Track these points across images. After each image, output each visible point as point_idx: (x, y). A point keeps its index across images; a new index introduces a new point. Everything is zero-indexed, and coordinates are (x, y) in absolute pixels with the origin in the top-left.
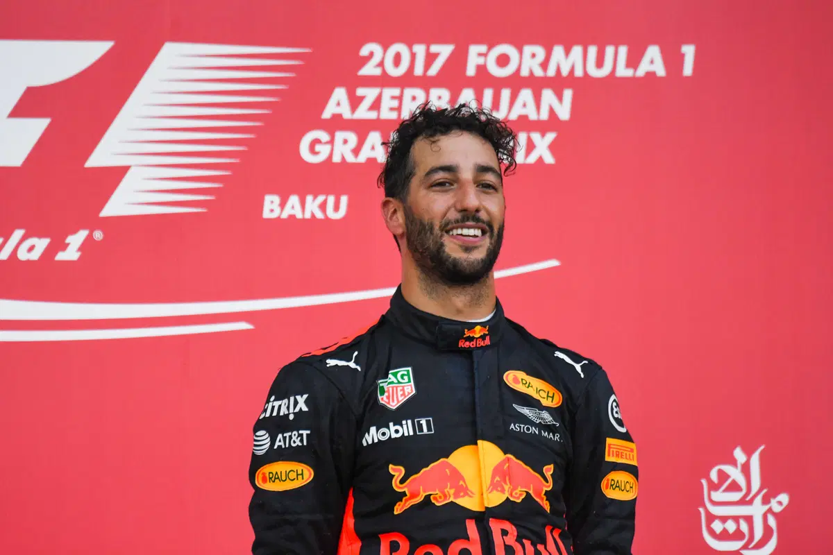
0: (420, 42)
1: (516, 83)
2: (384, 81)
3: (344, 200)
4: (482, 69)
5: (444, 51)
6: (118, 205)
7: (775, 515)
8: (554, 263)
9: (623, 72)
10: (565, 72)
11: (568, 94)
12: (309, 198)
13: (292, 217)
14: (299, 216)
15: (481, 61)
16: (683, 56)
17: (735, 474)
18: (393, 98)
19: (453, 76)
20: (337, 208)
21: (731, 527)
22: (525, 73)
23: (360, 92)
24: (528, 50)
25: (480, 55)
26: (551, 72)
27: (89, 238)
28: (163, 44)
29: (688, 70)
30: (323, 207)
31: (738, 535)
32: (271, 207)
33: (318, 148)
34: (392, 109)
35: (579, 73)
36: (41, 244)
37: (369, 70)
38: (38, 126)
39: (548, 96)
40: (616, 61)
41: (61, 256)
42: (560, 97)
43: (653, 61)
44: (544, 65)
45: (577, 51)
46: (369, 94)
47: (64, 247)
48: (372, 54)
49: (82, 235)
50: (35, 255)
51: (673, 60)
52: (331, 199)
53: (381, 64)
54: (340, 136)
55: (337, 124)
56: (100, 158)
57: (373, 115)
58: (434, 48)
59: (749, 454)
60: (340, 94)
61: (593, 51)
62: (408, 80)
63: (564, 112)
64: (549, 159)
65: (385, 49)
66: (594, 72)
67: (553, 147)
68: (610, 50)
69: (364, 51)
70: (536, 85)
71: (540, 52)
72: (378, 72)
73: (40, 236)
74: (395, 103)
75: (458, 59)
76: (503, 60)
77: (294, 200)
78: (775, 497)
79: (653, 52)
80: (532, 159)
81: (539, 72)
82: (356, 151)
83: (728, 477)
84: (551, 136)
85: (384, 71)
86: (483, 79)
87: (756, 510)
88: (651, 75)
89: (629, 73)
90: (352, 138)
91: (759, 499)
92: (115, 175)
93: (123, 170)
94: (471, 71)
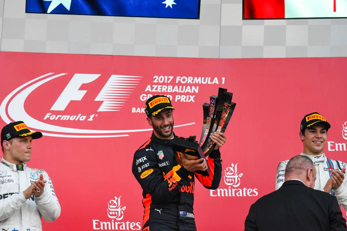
0: (166, 75)
1: (187, 85)
2: (158, 84)
4: (179, 82)
5: (171, 78)
6: (101, 109)
7: (240, 178)
8: (194, 123)
9: (209, 83)
10: (197, 83)
11: (198, 87)
12: (142, 108)
13: (138, 112)
14: (140, 112)
15: (179, 80)
16: (222, 80)
17: (232, 169)
18: (160, 87)
19: (173, 83)
21: (230, 180)
22: (188, 82)
23: (153, 86)
24: (189, 78)
25: (179, 79)
26: (194, 82)
27: (95, 116)
28: (111, 75)
29: (223, 83)
31: (232, 182)
32: (134, 110)
33: (144, 98)
34: (160, 90)
36: (85, 117)
37: (155, 81)
38: (84, 92)
39: (193, 88)
40: (208, 81)
41: (89, 120)
42: (196, 88)
43: (216, 81)
44: (193, 81)
45: (200, 78)
46: (155, 86)
47: (89, 118)
48: (156, 78)
49: (93, 115)
50: (83, 119)
51: (220, 80)
53: (158, 80)
54: (149, 95)
55: (148, 93)
56: (97, 99)
57: (156, 91)
58: (169, 77)
59: (235, 165)
60: (149, 86)
61: (203, 78)
62: (164, 84)
63: (197, 91)
64: (193, 101)
65: (159, 77)
66: (203, 83)
67: (194, 99)
68: (207, 78)
69: (154, 77)
70: (191, 85)
71: (192, 78)
72: (157, 82)
73: (84, 116)
74: (161, 89)
76: (184, 80)
77: (139, 109)
78: (240, 174)
79: (216, 79)
80: (190, 101)
83: (230, 169)
84: (194, 96)
85: (158, 81)
86: (179, 84)
87: (236, 177)
88: (215, 84)
89: (211, 83)
91: (236, 174)
92: (101, 102)
93: (102, 102)
94: (177, 82)
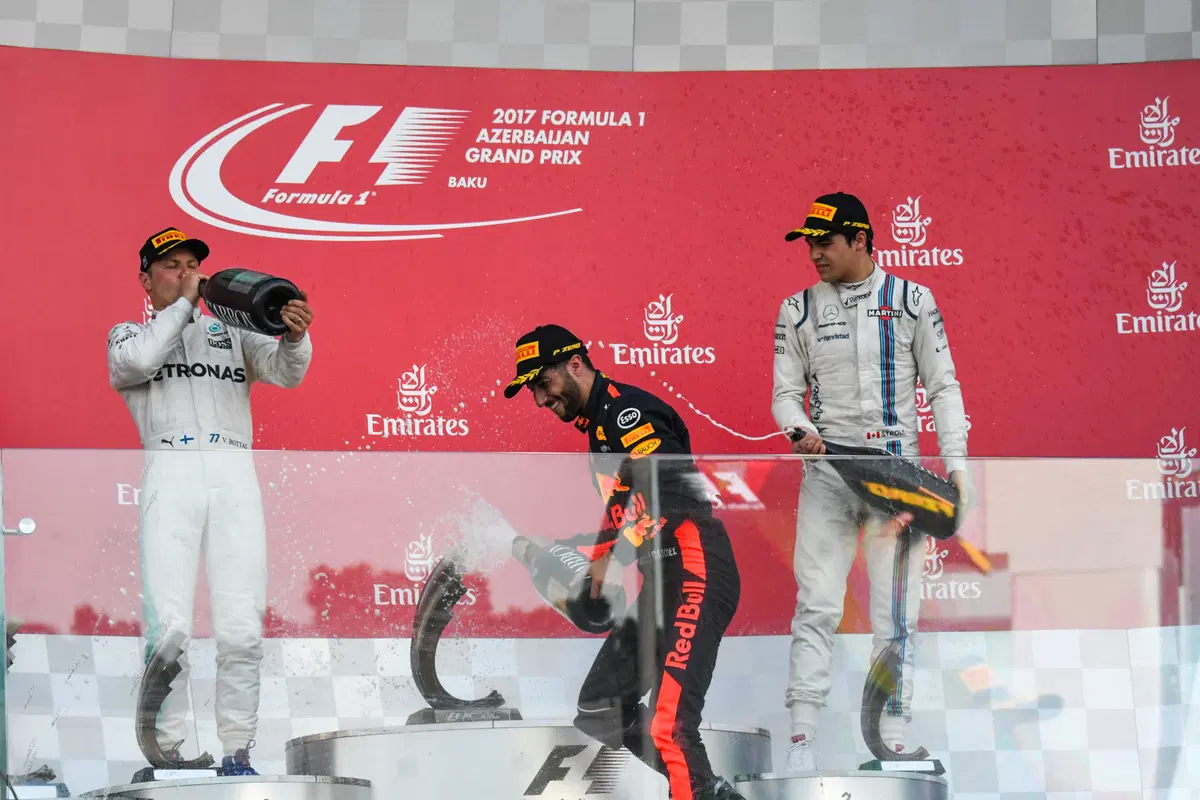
0: (520, 109)
1: (564, 128)
2: (504, 126)
3: (485, 180)
4: (548, 121)
5: (532, 113)
6: (384, 180)
7: (677, 325)
8: (579, 210)
9: (612, 123)
10: (586, 123)
11: (587, 133)
12: (470, 179)
13: (462, 187)
14: (465, 186)
16: (639, 117)
17: (660, 306)
18: (508, 134)
19: (535, 125)
20: (482, 183)
21: (657, 330)
22: (568, 123)
23: (493, 131)
24: (570, 113)
25: (548, 115)
26: (580, 123)
27: (370, 195)
29: (642, 124)
30: (475, 182)
31: (660, 333)
32: (452, 182)
33: (474, 156)
34: (507, 139)
35: (592, 123)
36: (348, 197)
37: (498, 121)
38: (347, 144)
39: (578, 134)
40: (609, 119)
41: (357, 203)
42: (584, 135)
43: (626, 119)
44: (577, 120)
45: (592, 114)
46: (498, 132)
47: (359, 199)
48: (499, 114)
49: (367, 193)
50: (345, 202)
51: (635, 119)
52: (479, 179)
53: (503, 118)
54: (484, 150)
55: (482, 145)
56: (375, 159)
57: (499, 141)
58: (527, 112)
59: (666, 297)
60: (484, 132)
61: (599, 114)
62: (515, 126)
63: (585, 142)
64: (578, 162)
65: (505, 112)
66: (599, 123)
67: (580, 157)
68: (607, 114)
69: (496, 112)
70: (573, 129)
71: (575, 114)
72: (502, 121)
73: (348, 193)
74: (509, 136)
75: (538, 116)
76: (558, 117)
77: (462, 179)
78: (677, 317)
79: (626, 115)
80: (571, 162)
81: (574, 123)
82: (491, 157)
83: (656, 307)
84: (579, 152)
85: (504, 122)
86: (549, 126)
87: (669, 322)
88: (625, 126)
89: (615, 124)
90: (490, 152)
91: (670, 317)
92: (382, 166)
93: (385, 165)
94: (544, 122)
